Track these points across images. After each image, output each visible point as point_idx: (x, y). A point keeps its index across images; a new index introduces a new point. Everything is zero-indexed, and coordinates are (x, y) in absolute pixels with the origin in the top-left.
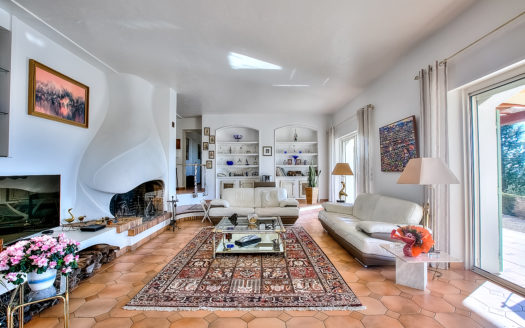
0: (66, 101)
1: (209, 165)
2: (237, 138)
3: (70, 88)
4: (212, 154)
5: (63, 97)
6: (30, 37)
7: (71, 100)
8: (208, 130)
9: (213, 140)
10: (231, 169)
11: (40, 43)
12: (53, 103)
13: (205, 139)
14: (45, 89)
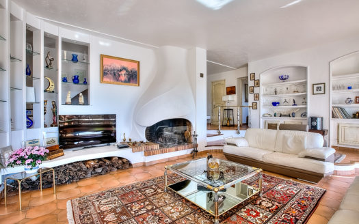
0: (123, 72)
1: (255, 106)
2: (283, 79)
3: (125, 64)
4: (257, 97)
5: (121, 70)
6: (102, 43)
7: (127, 71)
8: (253, 75)
9: (257, 84)
10: (277, 109)
11: (107, 44)
12: (115, 75)
13: (251, 83)
14: (109, 68)
